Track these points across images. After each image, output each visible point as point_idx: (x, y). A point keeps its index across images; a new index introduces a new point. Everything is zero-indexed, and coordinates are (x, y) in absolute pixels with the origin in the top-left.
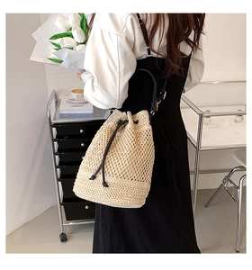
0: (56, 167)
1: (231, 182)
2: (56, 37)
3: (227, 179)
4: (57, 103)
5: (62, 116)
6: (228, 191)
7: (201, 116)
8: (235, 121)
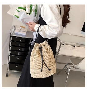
0: (9, 51)
1: (67, 68)
2: (20, 8)
3: (66, 66)
4: (15, 29)
5: (15, 34)
6: (65, 71)
7: (61, 43)
8: (72, 48)
